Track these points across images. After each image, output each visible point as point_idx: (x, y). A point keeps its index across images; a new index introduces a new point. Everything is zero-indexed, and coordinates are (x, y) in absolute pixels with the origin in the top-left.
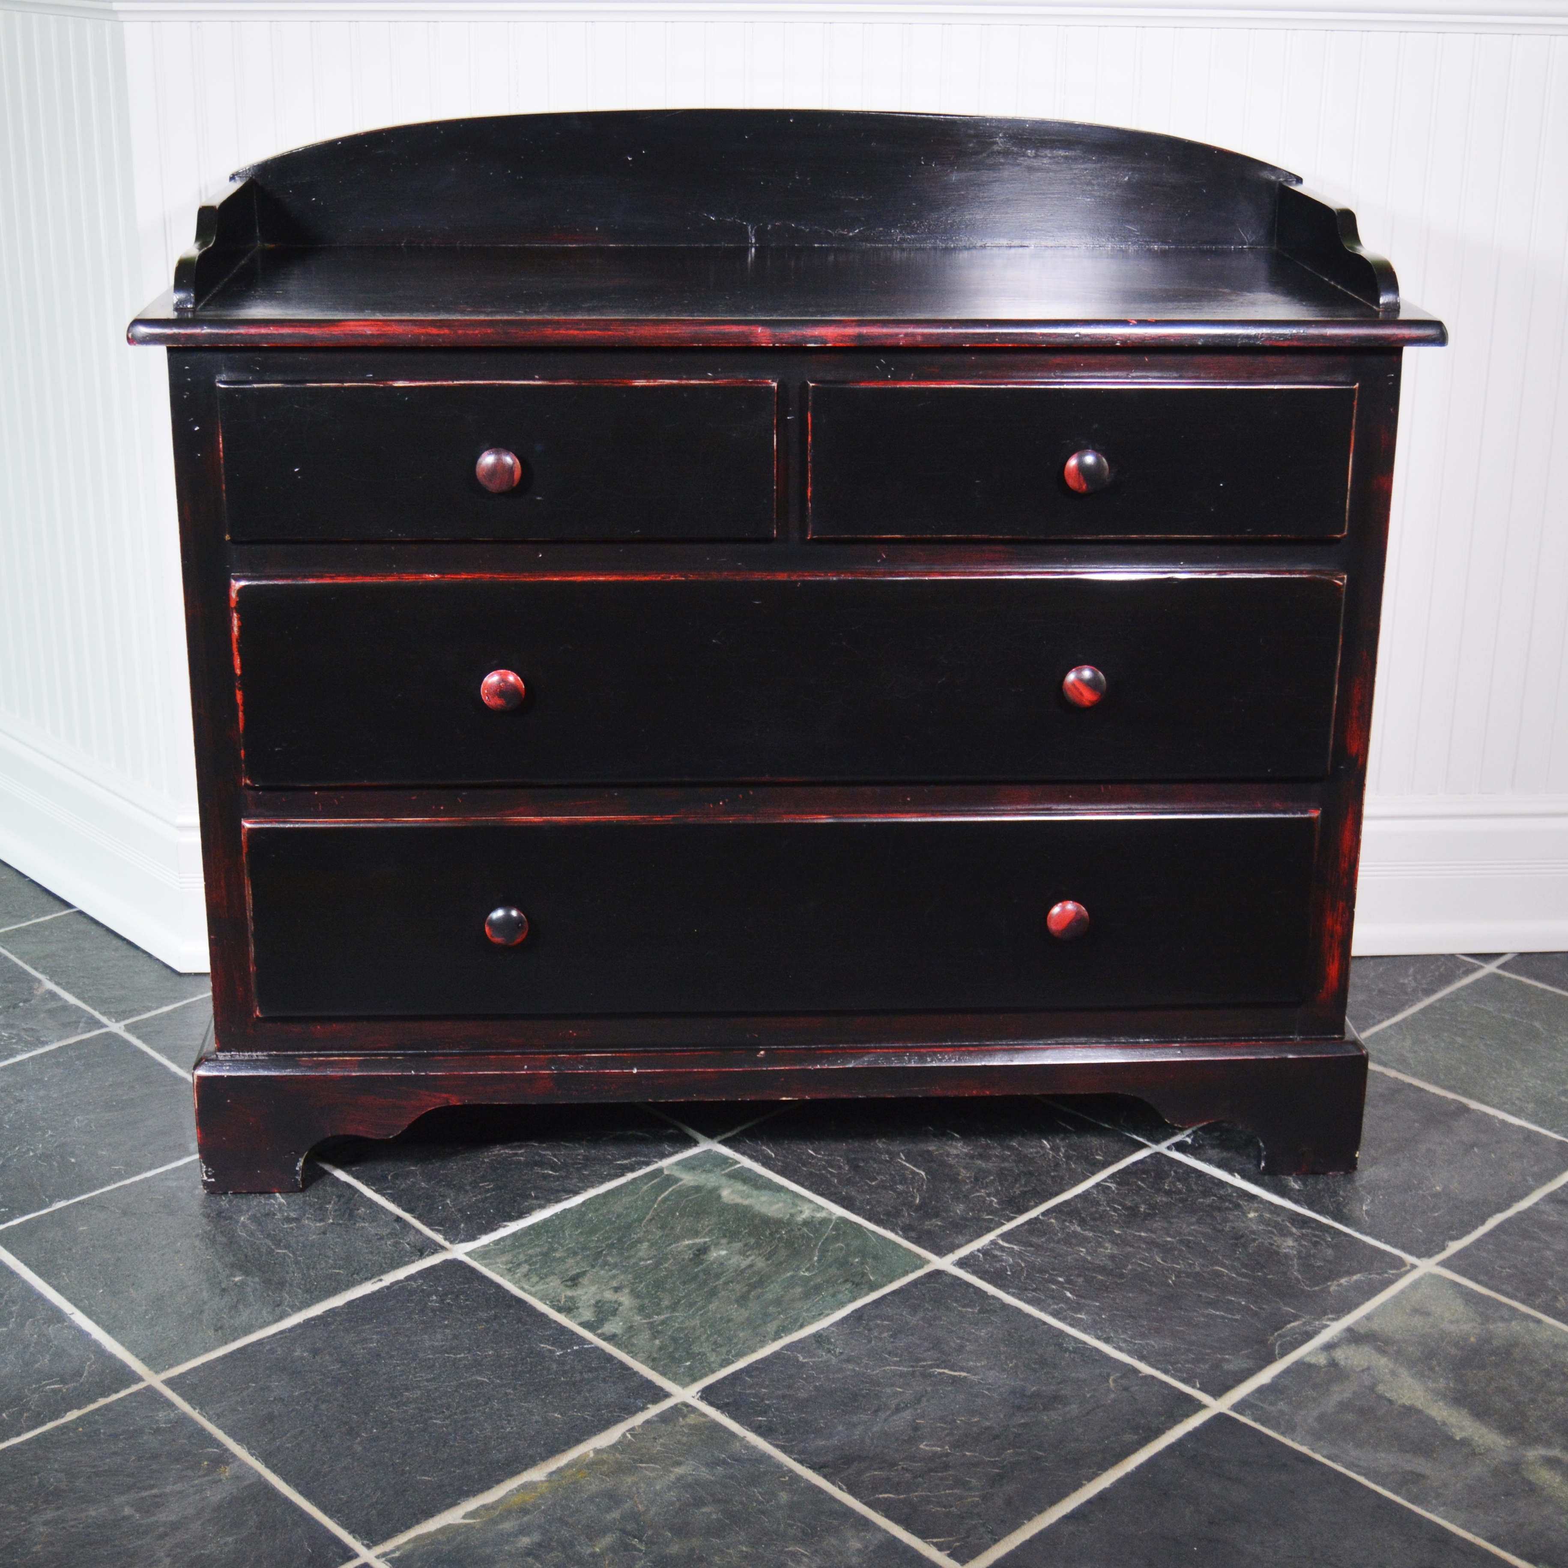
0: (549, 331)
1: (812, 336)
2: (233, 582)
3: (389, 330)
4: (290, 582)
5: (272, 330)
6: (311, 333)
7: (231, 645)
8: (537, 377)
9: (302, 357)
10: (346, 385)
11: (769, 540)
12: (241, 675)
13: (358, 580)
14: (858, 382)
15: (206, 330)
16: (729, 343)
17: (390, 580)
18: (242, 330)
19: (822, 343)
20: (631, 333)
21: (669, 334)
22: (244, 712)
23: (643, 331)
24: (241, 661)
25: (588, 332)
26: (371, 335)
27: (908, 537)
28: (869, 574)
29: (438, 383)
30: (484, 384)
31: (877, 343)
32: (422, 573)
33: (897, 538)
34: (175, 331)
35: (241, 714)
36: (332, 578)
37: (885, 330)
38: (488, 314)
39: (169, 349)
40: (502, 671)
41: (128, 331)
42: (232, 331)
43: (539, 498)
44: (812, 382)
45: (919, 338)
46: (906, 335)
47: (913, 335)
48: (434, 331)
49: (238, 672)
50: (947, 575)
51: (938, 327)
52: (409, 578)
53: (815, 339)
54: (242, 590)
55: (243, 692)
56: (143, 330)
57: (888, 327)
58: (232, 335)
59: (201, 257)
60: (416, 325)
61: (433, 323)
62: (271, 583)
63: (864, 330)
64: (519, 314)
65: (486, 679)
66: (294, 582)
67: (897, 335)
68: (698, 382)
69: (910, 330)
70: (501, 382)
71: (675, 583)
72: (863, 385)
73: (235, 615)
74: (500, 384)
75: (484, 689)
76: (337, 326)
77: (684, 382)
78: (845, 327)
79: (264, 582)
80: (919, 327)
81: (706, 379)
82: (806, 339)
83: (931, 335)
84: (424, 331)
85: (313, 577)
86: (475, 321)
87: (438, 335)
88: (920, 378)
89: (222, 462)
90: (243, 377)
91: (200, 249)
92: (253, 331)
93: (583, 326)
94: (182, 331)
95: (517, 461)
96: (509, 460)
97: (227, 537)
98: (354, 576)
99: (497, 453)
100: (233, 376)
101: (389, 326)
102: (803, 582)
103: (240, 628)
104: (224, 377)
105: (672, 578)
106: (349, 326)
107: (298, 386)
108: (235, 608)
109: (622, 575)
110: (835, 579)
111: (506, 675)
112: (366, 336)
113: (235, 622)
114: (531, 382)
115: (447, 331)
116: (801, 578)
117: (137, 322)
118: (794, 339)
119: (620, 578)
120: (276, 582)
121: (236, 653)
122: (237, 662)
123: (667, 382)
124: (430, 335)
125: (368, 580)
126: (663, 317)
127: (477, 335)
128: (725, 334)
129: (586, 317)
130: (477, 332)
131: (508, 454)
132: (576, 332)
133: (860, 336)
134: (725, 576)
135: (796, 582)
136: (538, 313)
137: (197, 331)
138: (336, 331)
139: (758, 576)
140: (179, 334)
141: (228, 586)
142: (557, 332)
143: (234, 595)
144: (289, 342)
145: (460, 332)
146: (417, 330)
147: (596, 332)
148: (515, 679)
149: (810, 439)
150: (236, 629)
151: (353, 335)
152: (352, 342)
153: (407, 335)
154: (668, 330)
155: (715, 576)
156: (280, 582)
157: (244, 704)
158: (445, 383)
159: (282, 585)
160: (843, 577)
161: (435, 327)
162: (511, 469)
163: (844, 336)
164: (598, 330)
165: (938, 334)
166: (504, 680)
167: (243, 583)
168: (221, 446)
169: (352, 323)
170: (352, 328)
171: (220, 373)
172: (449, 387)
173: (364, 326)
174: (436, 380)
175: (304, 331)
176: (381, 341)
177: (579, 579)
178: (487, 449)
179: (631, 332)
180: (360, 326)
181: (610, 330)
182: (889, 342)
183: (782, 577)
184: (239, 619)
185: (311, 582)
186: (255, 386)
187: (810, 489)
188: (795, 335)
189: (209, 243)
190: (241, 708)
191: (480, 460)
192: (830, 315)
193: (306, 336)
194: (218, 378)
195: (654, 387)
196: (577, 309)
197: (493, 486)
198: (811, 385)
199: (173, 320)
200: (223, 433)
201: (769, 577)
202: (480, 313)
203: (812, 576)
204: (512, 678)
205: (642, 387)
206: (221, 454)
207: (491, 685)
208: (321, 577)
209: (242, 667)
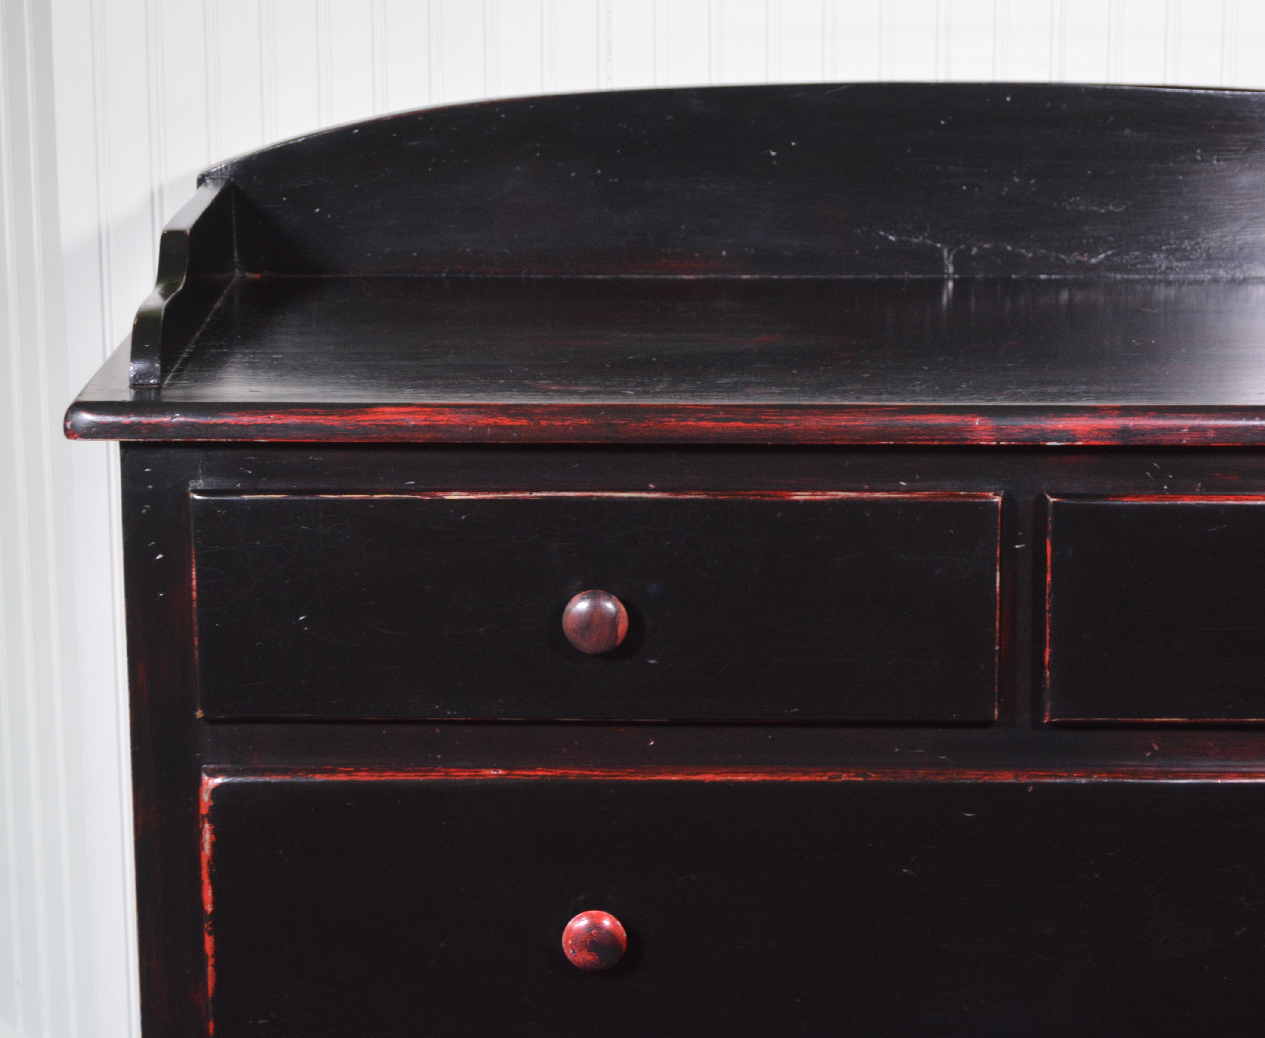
0: (672, 422)
1: (1054, 431)
2: (205, 778)
3: (442, 419)
4: (287, 779)
5: (272, 419)
6: (329, 423)
7: (199, 869)
8: (652, 486)
9: (314, 457)
10: (377, 496)
11: (988, 724)
12: (213, 912)
13: (388, 777)
14: (1119, 496)
15: (179, 418)
16: (934, 440)
17: (434, 777)
18: (230, 419)
19: (1068, 440)
20: (791, 425)
21: (846, 426)
22: (216, 966)
23: (807, 424)
24: (214, 893)
25: (727, 424)
26: (415, 426)
27: (1193, 721)
28: (1134, 775)
29: (510, 495)
30: (576, 497)
31: (1149, 440)
32: (480, 767)
33: (1175, 722)
34: (134, 419)
35: (210, 970)
36: (348, 773)
37: (1161, 422)
38: (584, 394)
39: (124, 446)
40: (594, 912)
41: (67, 418)
42: (215, 420)
43: (652, 661)
44: (1052, 496)
45: (1211, 434)
46: (1192, 429)
47: (1203, 429)
48: (507, 421)
49: (209, 908)
50: (1250, 778)
51: (1239, 418)
52: (461, 775)
53: (1057, 434)
54: (217, 791)
55: (214, 937)
56: (87, 417)
57: (1165, 417)
58: (215, 425)
59: (169, 308)
60: (480, 413)
61: (505, 410)
62: (260, 779)
63: (1131, 422)
64: (627, 396)
65: (570, 923)
66: (294, 780)
67: (1180, 428)
68: (886, 495)
69: (1197, 422)
70: (599, 494)
71: (847, 785)
72: (1127, 501)
73: (207, 826)
74: (598, 497)
75: (568, 938)
76: (366, 413)
77: (866, 495)
78: (1101, 417)
79: (250, 779)
80: (1210, 418)
81: (899, 492)
82: (1046, 434)
83: (1229, 428)
84: (491, 421)
85: (322, 772)
86: (565, 407)
87: (511, 427)
88: (1211, 489)
89: (195, 605)
90: (226, 484)
91: (164, 296)
92: (246, 420)
93: (721, 415)
94: (144, 420)
95: (623, 608)
96: (609, 606)
97: (199, 714)
98: (381, 771)
99: (594, 597)
100: (214, 483)
101: (440, 413)
102: (1035, 785)
103: (214, 845)
104: (200, 484)
105: (844, 777)
106: (384, 413)
107: (307, 498)
108: (207, 815)
109: (771, 773)
110: (1083, 781)
111: (601, 918)
112: (406, 428)
113: (207, 837)
114: (645, 495)
115: (524, 422)
116: (1034, 780)
117: (79, 406)
118: (1027, 435)
119: (767, 778)
120: (267, 779)
121: (206, 881)
122: (208, 893)
123: (841, 494)
124: (500, 427)
125: (400, 777)
126: (837, 401)
127: (569, 426)
128: (928, 427)
129: (726, 402)
130: (567, 423)
131: (608, 600)
132: (711, 424)
133: (1124, 430)
134: (921, 776)
135: (1026, 785)
136: (655, 394)
137: (166, 419)
138: (365, 420)
139: (970, 777)
140: (139, 423)
141: (197, 784)
142: (683, 423)
143: (206, 797)
144: (295, 436)
145: (543, 423)
146: (482, 420)
147: (740, 424)
148: (613, 923)
149: (1049, 578)
150: (207, 847)
151: (388, 427)
152: (387, 437)
153: (468, 426)
154: (842, 421)
155: (907, 776)
156: (274, 779)
157: (216, 954)
158: (519, 495)
159: (277, 785)
160: (1095, 779)
161: (509, 416)
162: (613, 620)
163: (1100, 430)
164: (744, 421)
165: (1239, 428)
166: (595, 925)
167: (219, 780)
168: (194, 583)
169: (388, 410)
170: (387, 417)
171: (196, 478)
172: (526, 501)
173: (406, 413)
174: (506, 491)
175: (319, 420)
176: (428, 436)
177: (709, 778)
178: (578, 592)
179: (791, 423)
180: (398, 413)
181: (760, 421)
182: (1167, 439)
183: (1007, 778)
184: (214, 832)
185: (319, 778)
186: (246, 497)
187: (1048, 651)
188: (1028, 430)
189: (177, 285)
190: (211, 961)
191: (569, 606)
192: (1080, 399)
193: (321, 428)
194: (192, 484)
195: (822, 502)
196: (711, 388)
197: (587, 645)
198: (1052, 500)
199: (129, 403)
200: (197, 564)
201: (987, 778)
202: (571, 393)
203: (1050, 776)
204: (607, 922)
205: (805, 502)
206: (194, 594)
207: (579, 933)
208: (334, 772)
209: (215, 903)
